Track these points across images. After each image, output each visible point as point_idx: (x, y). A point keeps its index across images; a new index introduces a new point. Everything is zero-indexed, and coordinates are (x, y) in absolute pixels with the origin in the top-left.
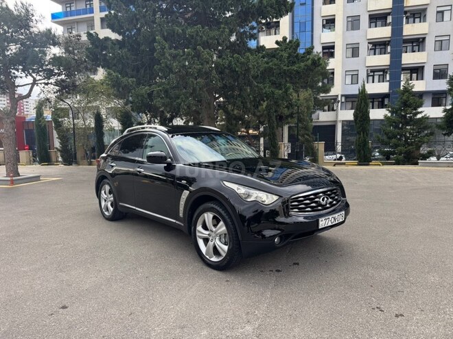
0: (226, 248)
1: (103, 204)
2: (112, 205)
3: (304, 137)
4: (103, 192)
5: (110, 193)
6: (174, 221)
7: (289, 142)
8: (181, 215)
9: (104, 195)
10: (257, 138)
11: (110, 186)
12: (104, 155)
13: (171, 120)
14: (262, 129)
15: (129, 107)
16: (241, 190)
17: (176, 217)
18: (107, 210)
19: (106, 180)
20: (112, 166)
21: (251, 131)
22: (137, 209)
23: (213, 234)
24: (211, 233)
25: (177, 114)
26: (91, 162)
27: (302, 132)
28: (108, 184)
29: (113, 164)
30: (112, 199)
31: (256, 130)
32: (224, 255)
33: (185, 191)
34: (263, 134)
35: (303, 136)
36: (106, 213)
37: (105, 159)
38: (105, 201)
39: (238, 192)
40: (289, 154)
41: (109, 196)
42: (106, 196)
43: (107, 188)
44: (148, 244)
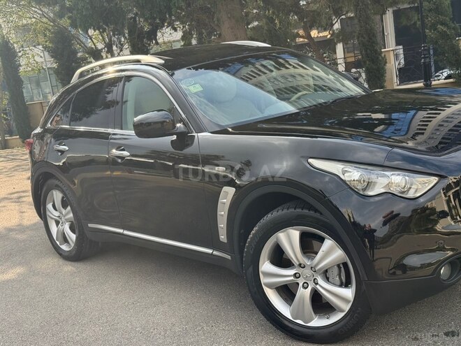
0: (349, 293)
1: (54, 229)
2: (72, 229)
3: (435, 29)
4: (50, 206)
5: (64, 205)
6: (210, 251)
7: (398, 44)
8: (223, 237)
9: (52, 213)
10: (329, 45)
11: (62, 191)
12: (38, 130)
13: (152, 35)
14: (337, 26)
15: (65, 22)
16: (353, 174)
17: (213, 242)
18: (65, 240)
19: (52, 182)
20: (62, 152)
21: (314, 33)
22: (126, 232)
23: (307, 272)
24: (300, 271)
25: (163, 21)
26: (6, 141)
27: (430, 20)
28: (57, 187)
29: (62, 147)
30: (71, 215)
31: (325, 30)
32: (347, 307)
33: (226, 189)
34: (343, 36)
35: (434, 27)
36: (64, 247)
37: (40, 137)
38: (57, 223)
39: (346, 177)
40: (400, 70)
41: (64, 211)
42: (57, 214)
43: (57, 196)
44: (162, 303)
